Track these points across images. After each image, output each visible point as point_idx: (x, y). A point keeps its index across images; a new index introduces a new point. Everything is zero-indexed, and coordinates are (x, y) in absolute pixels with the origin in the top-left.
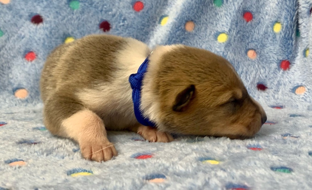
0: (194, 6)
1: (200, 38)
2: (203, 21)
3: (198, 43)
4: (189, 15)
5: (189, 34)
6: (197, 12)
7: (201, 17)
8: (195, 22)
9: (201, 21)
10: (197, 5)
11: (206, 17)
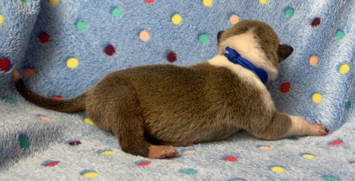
0: (318, 40)
1: (323, 72)
2: (326, 55)
3: (321, 77)
4: (313, 49)
5: (314, 68)
6: (321, 46)
7: (325, 50)
8: (319, 56)
9: (324, 55)
10: (321, 40)
11: (328, 50)
